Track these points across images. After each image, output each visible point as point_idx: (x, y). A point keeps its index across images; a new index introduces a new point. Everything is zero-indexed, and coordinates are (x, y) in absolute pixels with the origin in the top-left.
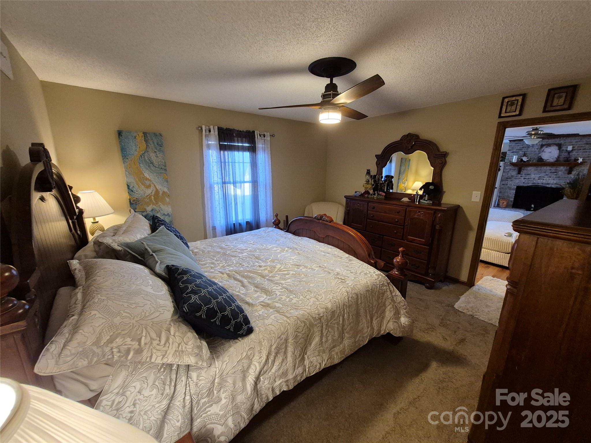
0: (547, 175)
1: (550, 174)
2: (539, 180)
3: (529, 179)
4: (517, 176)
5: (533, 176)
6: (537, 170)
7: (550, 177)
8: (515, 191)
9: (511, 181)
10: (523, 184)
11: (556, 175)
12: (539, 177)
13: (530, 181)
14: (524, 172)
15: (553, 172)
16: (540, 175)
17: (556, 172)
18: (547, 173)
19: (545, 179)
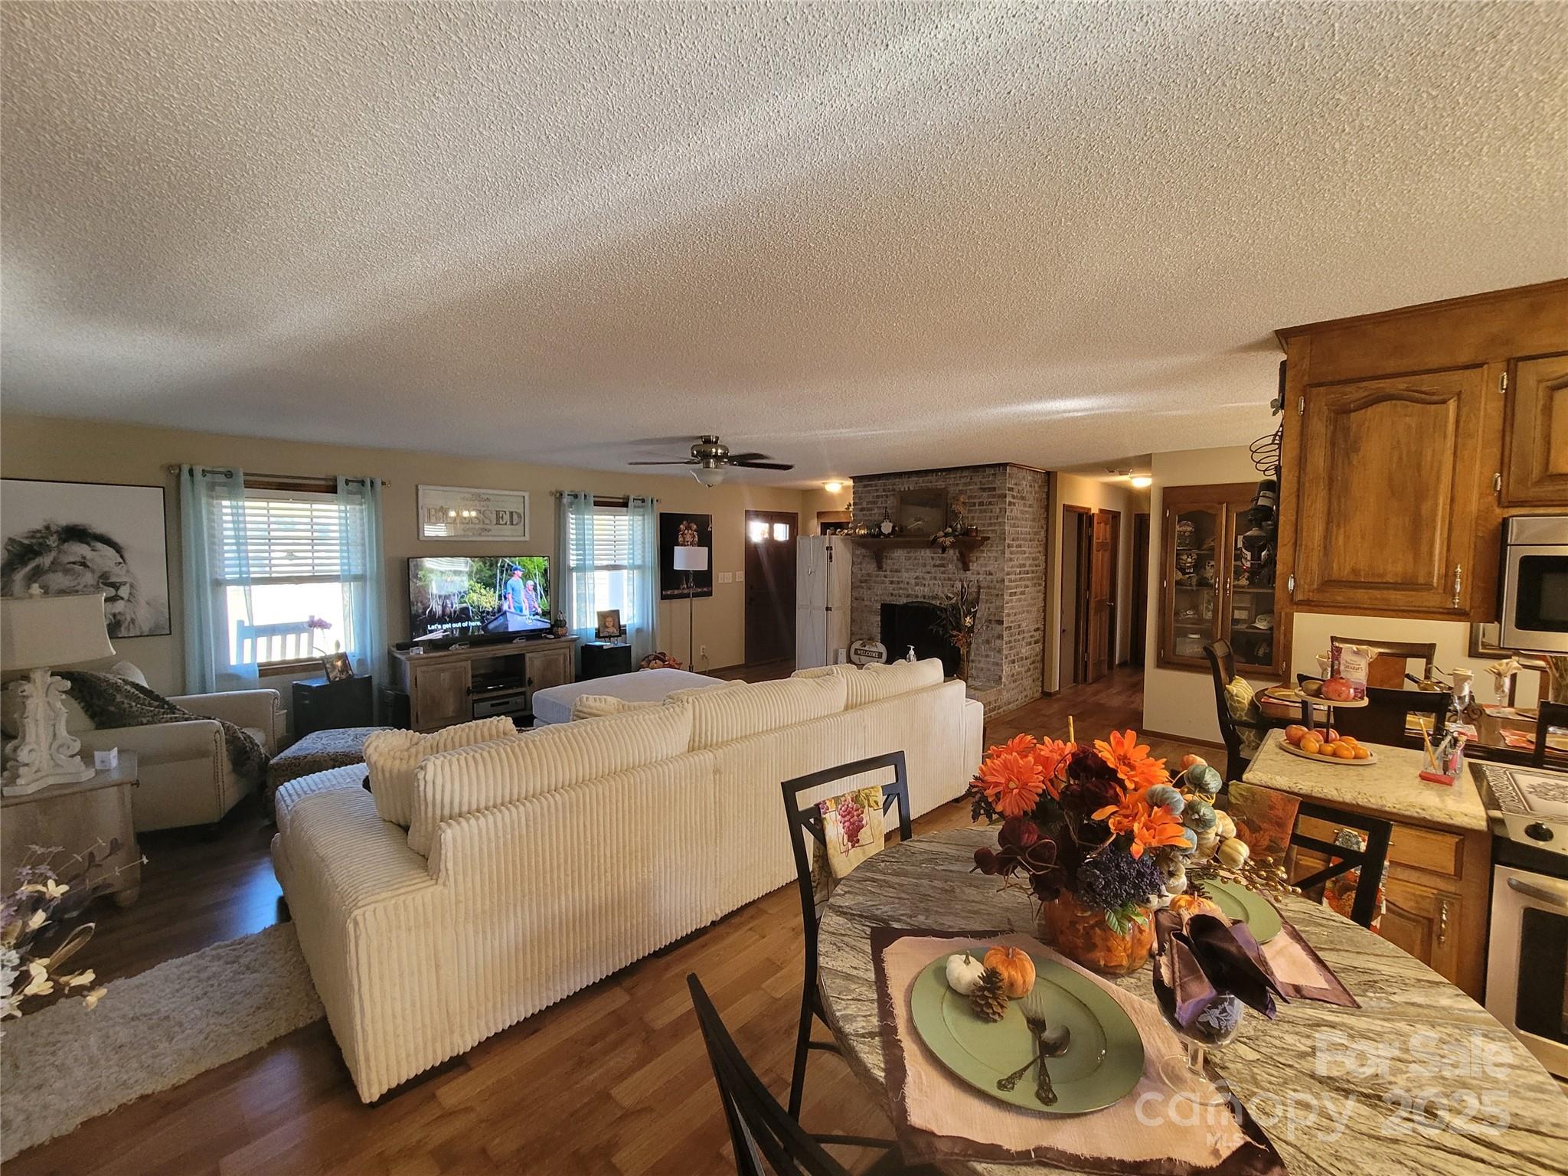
0: (929, 573)
1: (933, 570)
2: (917, 588)
3: (898, 583)
4: (877, 576)
5: (905, 576)
6: (910, 558)
7: (935, 579)
8: (879, 618)
9: (870, 589)
10: (891, 598)
11: (944, 573)
12: (917, 578)
13: (901, 588)
14: (888, 564)
15: (938, 566)
16: (917, 574)
17: (943, 566)
18: (929, 568)
19: (927, 583)
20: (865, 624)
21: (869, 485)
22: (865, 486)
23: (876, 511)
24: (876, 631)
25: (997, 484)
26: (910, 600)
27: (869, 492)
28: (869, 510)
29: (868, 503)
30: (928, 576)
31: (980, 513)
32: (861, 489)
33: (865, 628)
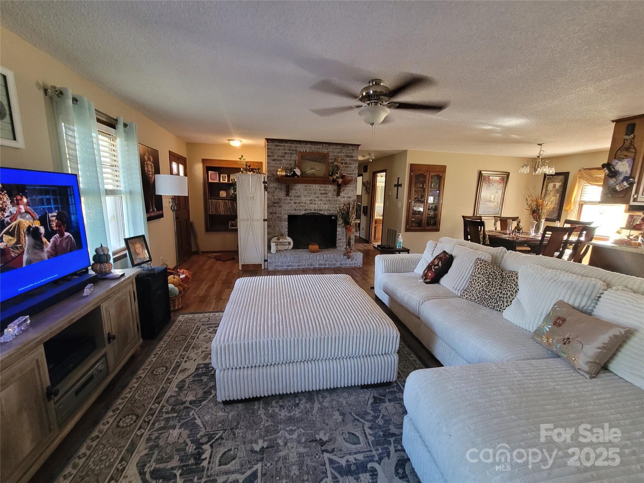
0: (317, 197)
1: (320, 196)
2: (311, 205)
3: (299, 203)
4: (285, 200)
5: (303, 199)
6: (306, 190)
7: (321, 200)
8: (287, 223)
9: (280, 207)
10: (295, 212)
11: (326, 197)
12: (310, 200)
13: (301, 206)
14: (292, 193)
15: (323, 194)
16: (311, 198)
17: (325, 194)
18: (317, 195)
19: (317, 203)
20: (277, 227)
21: (279, 145)
22: (276, 146)
23: (284, 161)
24: (285, 230)
25: (354, 154)
26: (307, 212)
27: (279, 150)
28: (278, 160)
30: (317, 199)
31: (345, 168)
32: (273, 147)
33: (278, 229)
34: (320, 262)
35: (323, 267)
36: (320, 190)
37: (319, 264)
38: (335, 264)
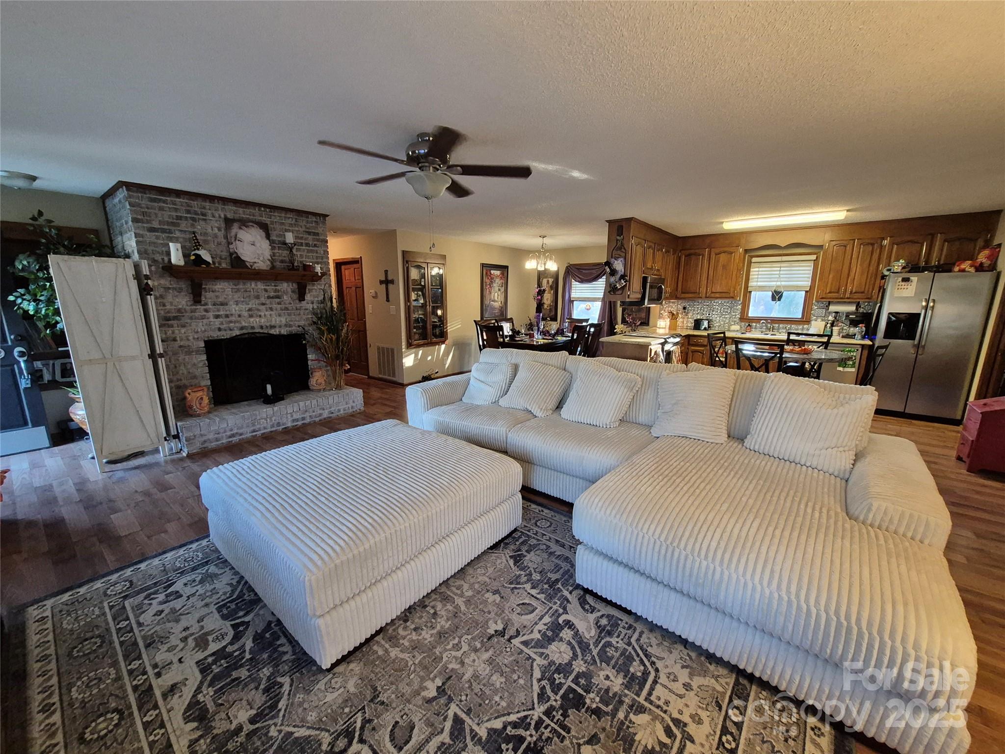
0: (263, 304)
1: (268, 301)
2: (252, 320)
3: (227, 316)
4: (193, 311)
5: (234, 308)
6: (238, 290)
7: (271, 309)
8: (204, 357)
9: (183, 326)
10: (219, 333)
11: (279, 303)
12: (250, 310)
13: (231, 322)
14: (208, 297)
15: (272, 298)
16: (250, 306)
17: (278, 297)
18: (263, 300)
19: (262, 314)
20: (182, 367)
21: (160, 200)
22: (152, 200)
25: (320, 230)
26: (245, 331)
27: (161, 209)
28: (164, 231)
29: (160, 223)
30: (263, 307)
31: (308, 252)
32: (144, 202)
33: (185, 372)
34: (295, 417)
35: (300, 423)
36: (266, 290)
37: (294, 421)
38: (321, 415)
